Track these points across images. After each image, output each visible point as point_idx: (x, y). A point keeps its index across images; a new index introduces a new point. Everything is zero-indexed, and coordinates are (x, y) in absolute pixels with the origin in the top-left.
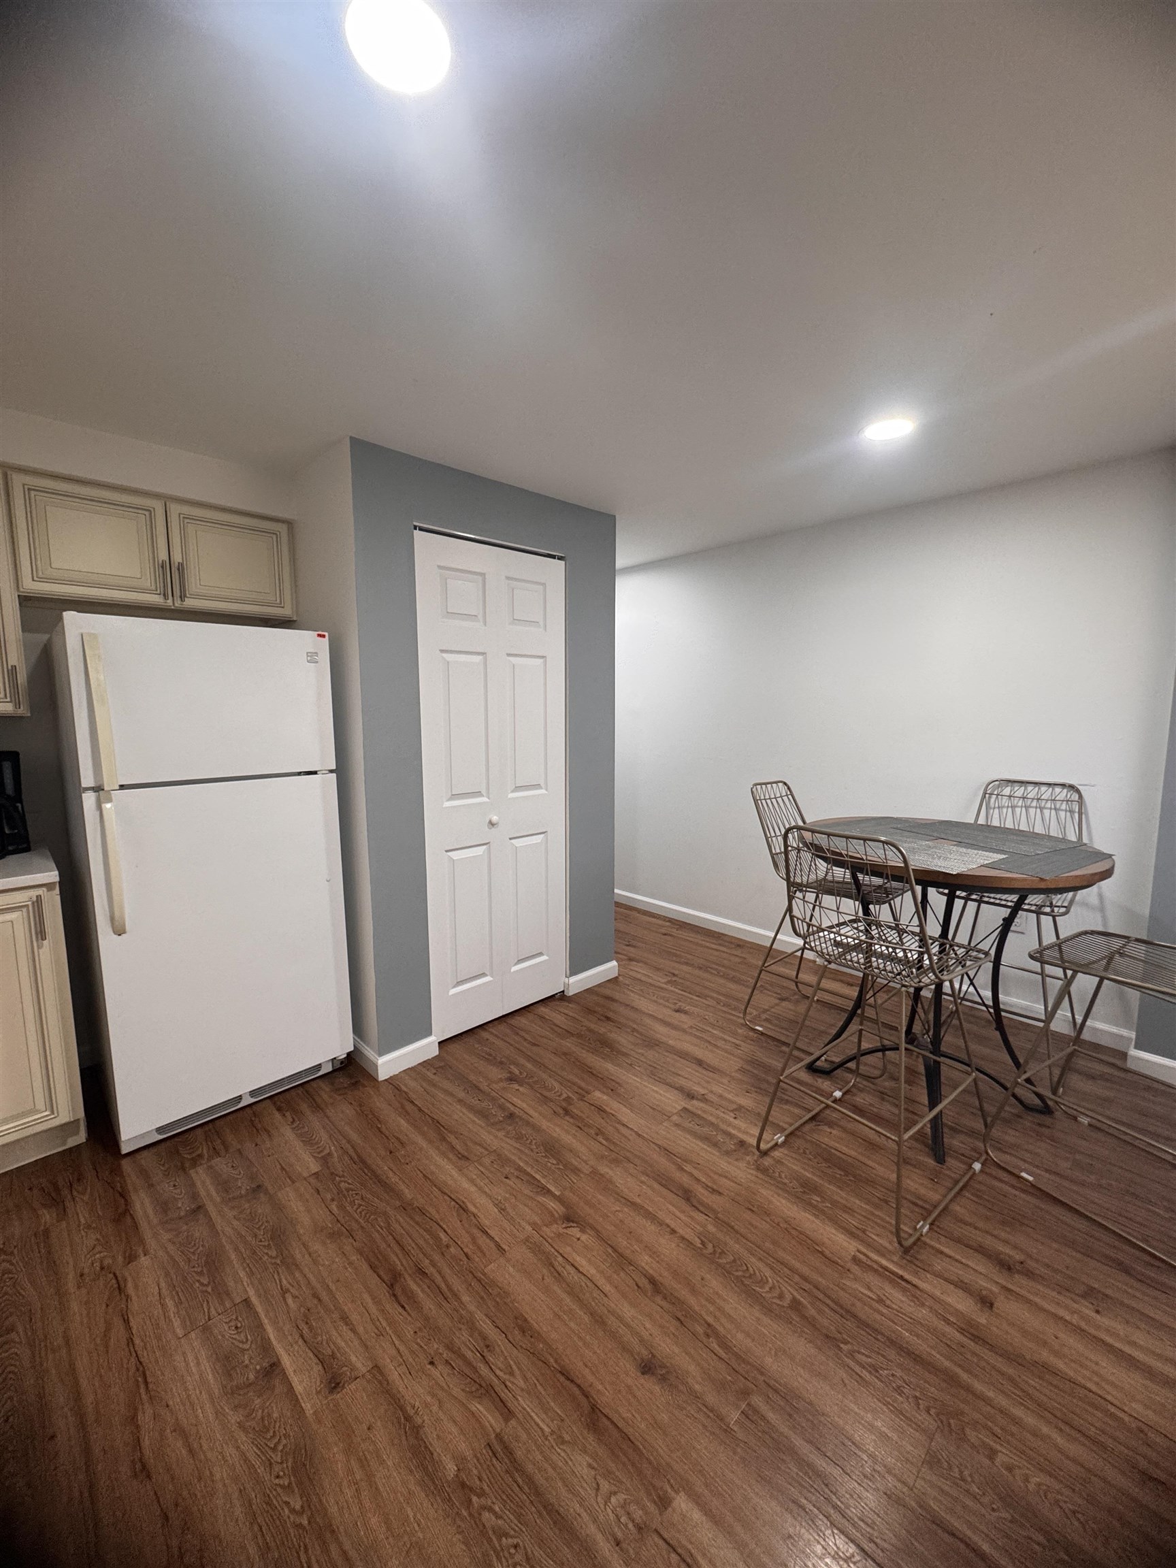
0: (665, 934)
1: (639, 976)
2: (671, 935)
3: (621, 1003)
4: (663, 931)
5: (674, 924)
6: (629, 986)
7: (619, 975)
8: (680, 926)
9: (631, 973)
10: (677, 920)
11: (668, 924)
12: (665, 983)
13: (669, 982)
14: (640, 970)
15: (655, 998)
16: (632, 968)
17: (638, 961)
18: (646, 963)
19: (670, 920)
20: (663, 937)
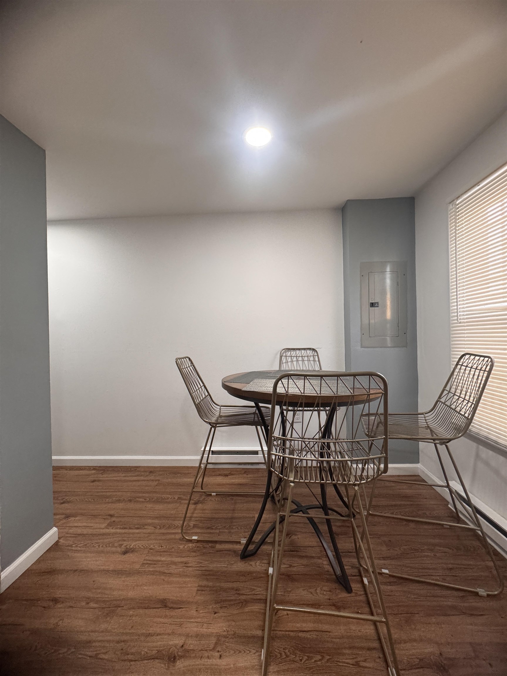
0: (94, 481)
1: (79, 531)
2: (99, 481)
3: (68, 571)
4: (91, 478)
5: (98, 470)
6: (71, 546)
7: (59, 538)
8: (104, 470)
9: (71, 531)
10: (100, 467)
11: (93, 472)
12: (106, 528)
13: (110, 525)
14: (80, 524)
15: (101, 549)
16: (71, 525)
17: (74, 515)
18: (82, 514)
19: (95, 468)
20: (92, 484)
